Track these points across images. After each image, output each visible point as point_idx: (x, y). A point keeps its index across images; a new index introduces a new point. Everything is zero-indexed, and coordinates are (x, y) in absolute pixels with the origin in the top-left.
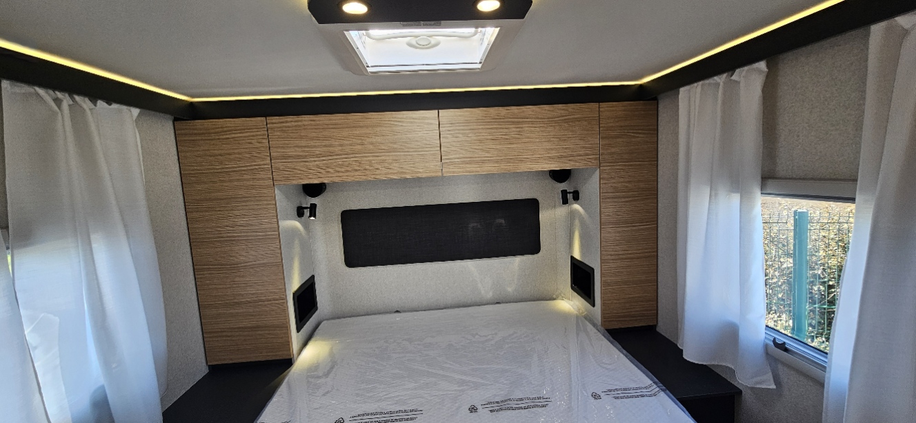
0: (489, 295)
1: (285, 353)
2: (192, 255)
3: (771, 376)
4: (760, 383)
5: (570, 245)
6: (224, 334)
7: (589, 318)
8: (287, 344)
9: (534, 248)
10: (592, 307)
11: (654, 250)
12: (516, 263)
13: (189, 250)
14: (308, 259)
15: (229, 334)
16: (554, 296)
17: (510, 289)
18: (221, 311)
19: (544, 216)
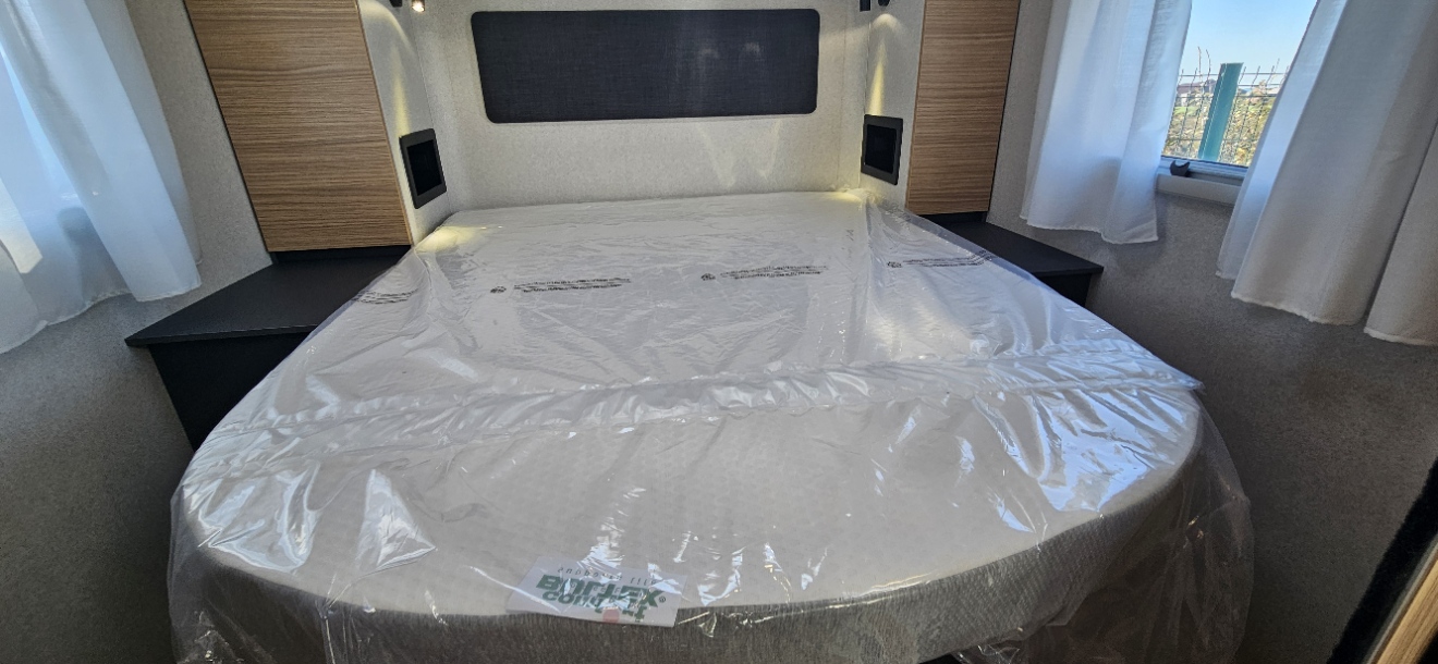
0: (730, 183)
1: (398, 235)
2: (199, 47)
3: (1155, 226)
4: (1134, 236)
5: (867, 95)
6: (288, 199)
7: (885, 206)
8: (401, 220)
9: (807, 104)
10: (892, 186)
11: (1000, 84)
12: (774, 128)
13: (190, 34)
14: (419, 98)
15: (298, 200)
16: (833, 187)
17: (763, 173)
18: (276, 158)
19: (827, 44)
